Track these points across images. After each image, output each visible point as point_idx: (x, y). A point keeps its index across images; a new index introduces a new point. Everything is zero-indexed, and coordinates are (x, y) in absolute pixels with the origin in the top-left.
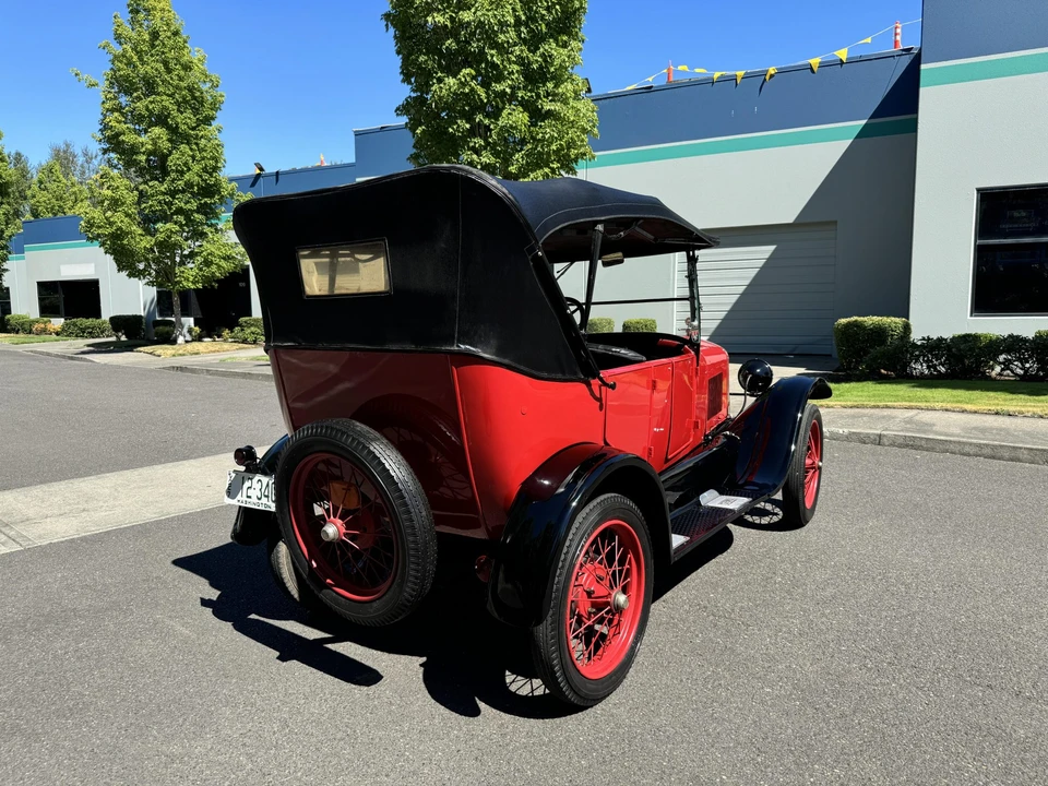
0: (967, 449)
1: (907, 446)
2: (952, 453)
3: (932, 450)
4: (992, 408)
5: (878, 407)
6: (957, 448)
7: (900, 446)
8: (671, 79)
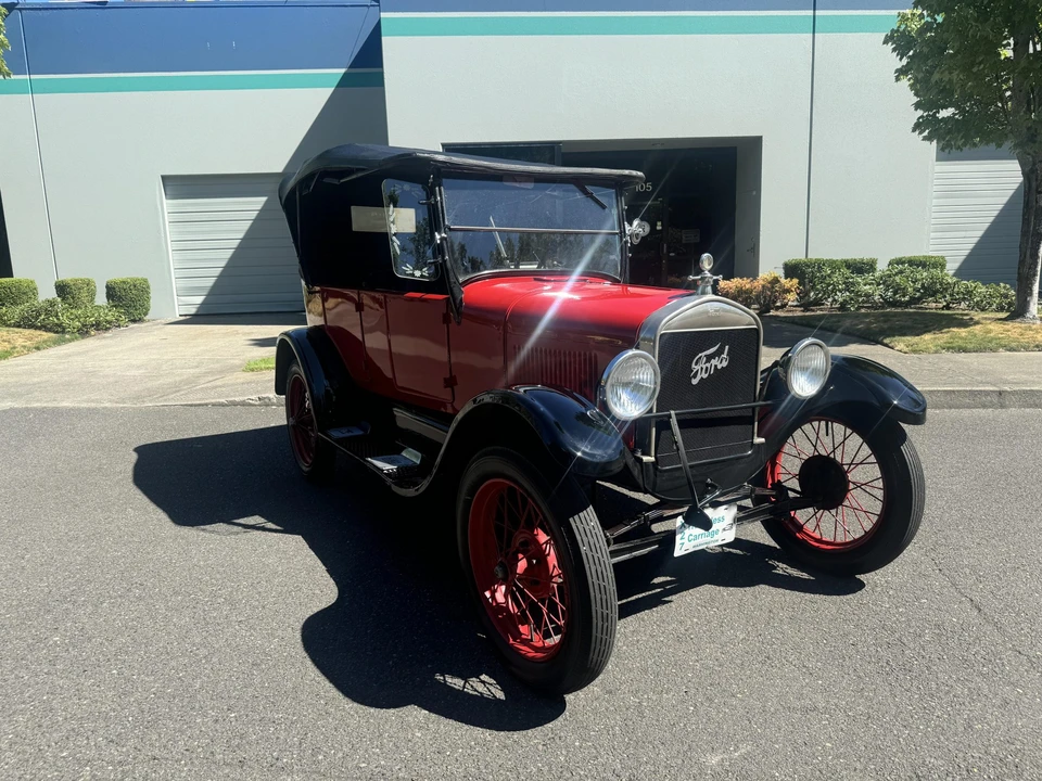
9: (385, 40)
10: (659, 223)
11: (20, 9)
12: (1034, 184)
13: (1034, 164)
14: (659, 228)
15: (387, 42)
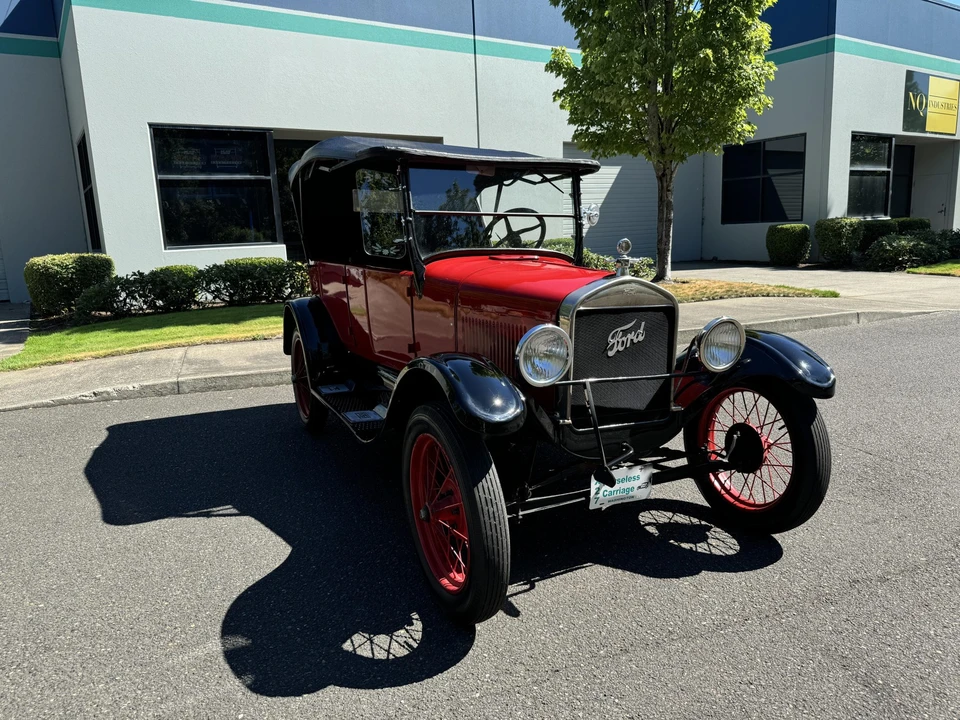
0: (269, 379)
1: (209, 388)
2: (256, 386)
3: (236, 387)
4: (249, 335)
5: (136, 351)
6: (260, 380)
7: (202, 390)
12: (665, 185)
13: (665, 171)
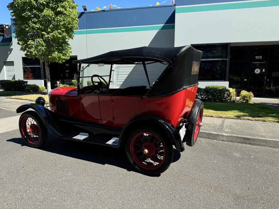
8: (111, 8)
9: (176, 14)
10: (264, 70)
11: (85, 13)
14: (264, 71)
15: (177, 15)
